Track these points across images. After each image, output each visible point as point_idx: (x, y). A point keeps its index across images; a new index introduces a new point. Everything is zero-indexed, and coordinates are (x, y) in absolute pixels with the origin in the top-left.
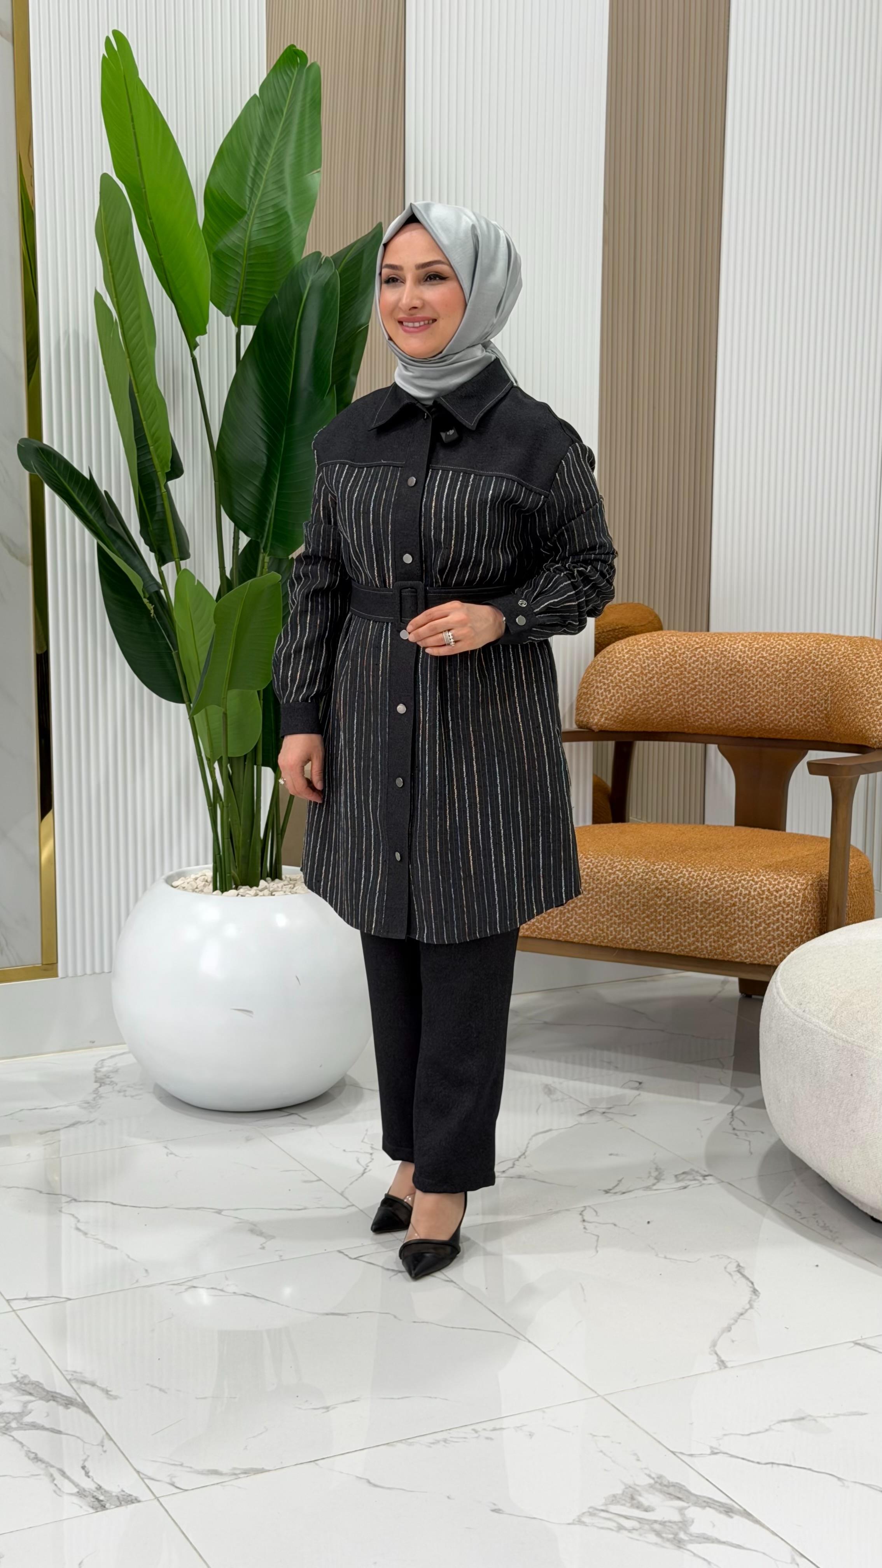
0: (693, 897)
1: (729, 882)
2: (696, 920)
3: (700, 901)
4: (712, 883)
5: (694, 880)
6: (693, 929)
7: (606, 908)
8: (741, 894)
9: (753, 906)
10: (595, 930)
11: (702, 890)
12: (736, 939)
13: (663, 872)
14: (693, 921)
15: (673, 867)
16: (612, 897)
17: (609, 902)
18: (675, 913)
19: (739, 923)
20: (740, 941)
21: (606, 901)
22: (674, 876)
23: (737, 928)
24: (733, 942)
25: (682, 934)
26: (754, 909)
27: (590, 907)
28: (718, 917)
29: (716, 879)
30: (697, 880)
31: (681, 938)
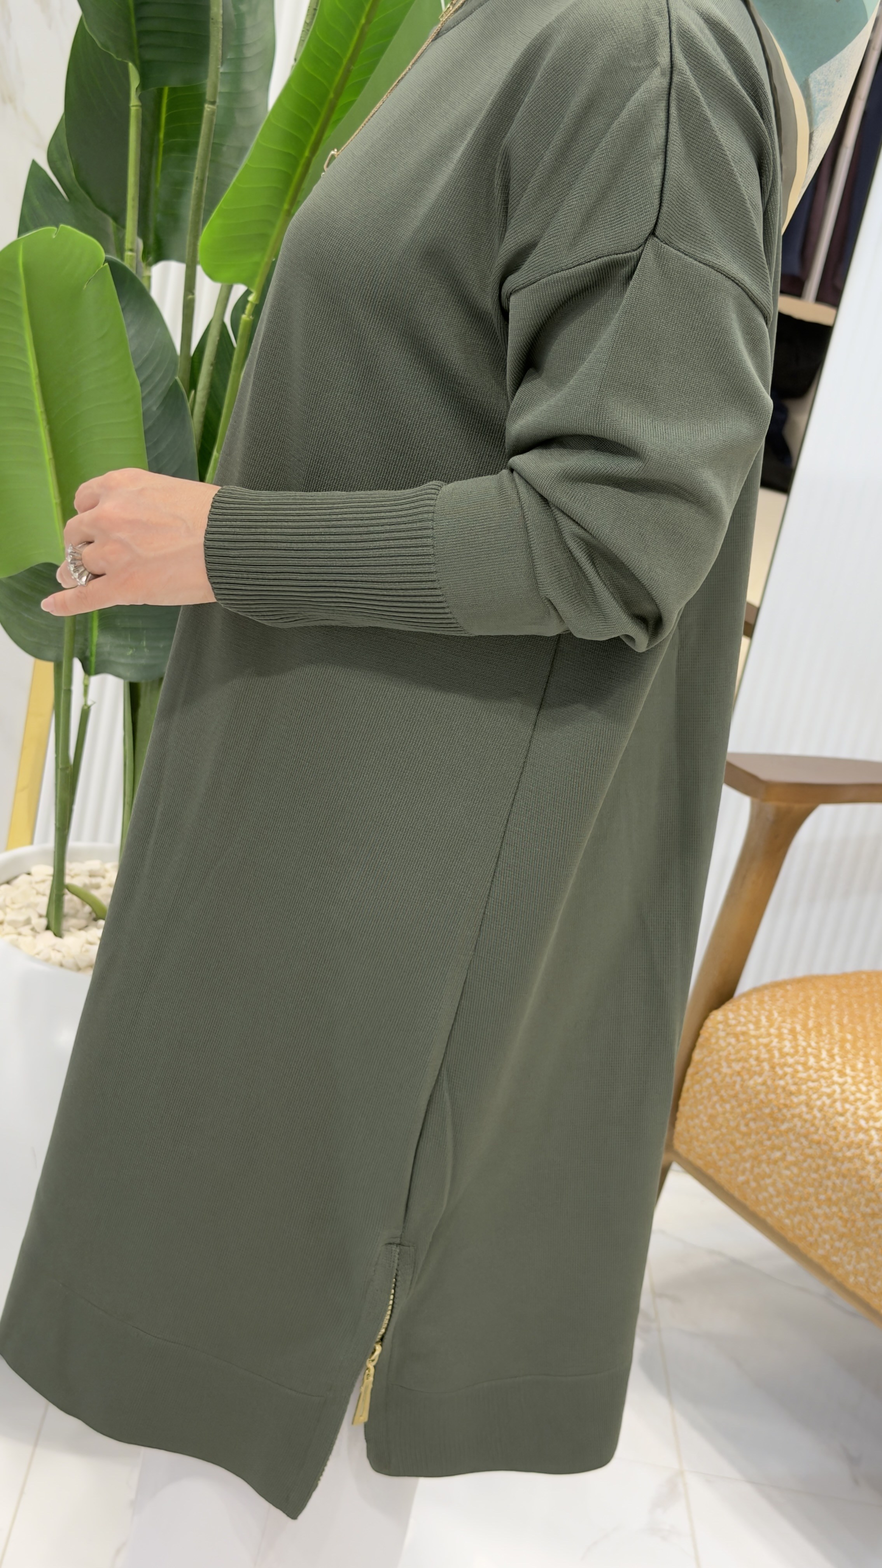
7: (830, 1192)
10: (800, 1222)
16: (844, 1176)
17: (838, 1182)
21: (834, 1177)
27: (805, 1174)
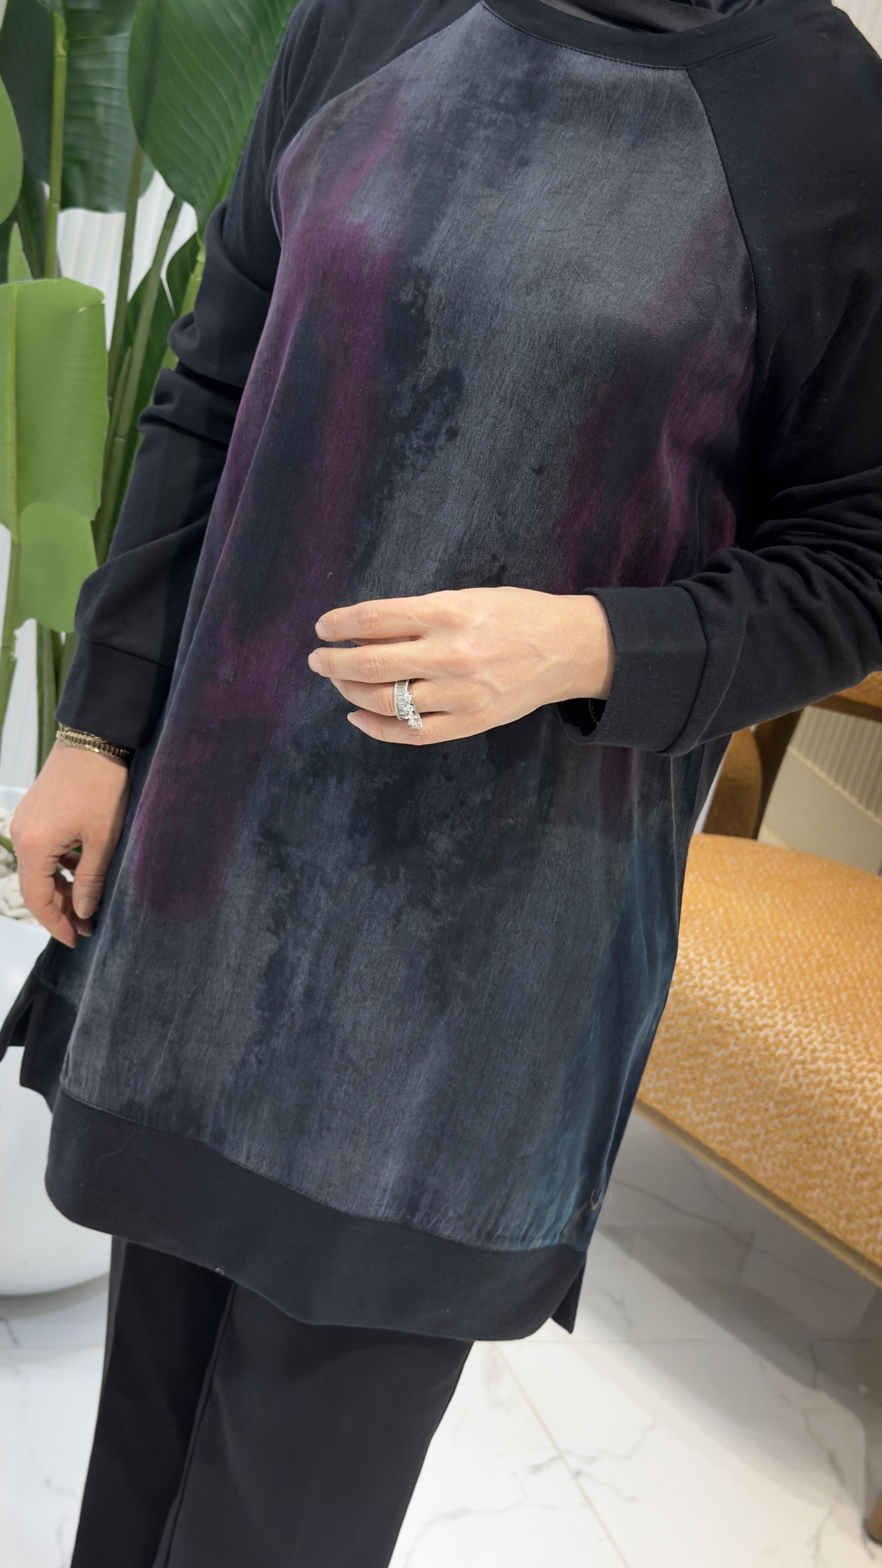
0: (772, 1072)
1: (843, 1073)
2: (762, 1113)
3: (781, 1085)
4: (814, 1060)
5: (785, 1041)
6: (754, 1126)
8: (853, 1105)
9: (866, 1138)
11: (792, 1065)
12: (818, 1181)
13: (743, 1003)
14: (757, 1112)
15: (765, 1001)
18: (735, 1085)
19: (830, 1156)
20: (823, 1187)
22: (757, 1019)
23: (825, 1163)
24: (811, 1181)
25: (734, 1126)
26: (864, 1144)
28: (799, 1127)
29: (824, 1055)
30: (791, 1042)
31: (731, 1132)
